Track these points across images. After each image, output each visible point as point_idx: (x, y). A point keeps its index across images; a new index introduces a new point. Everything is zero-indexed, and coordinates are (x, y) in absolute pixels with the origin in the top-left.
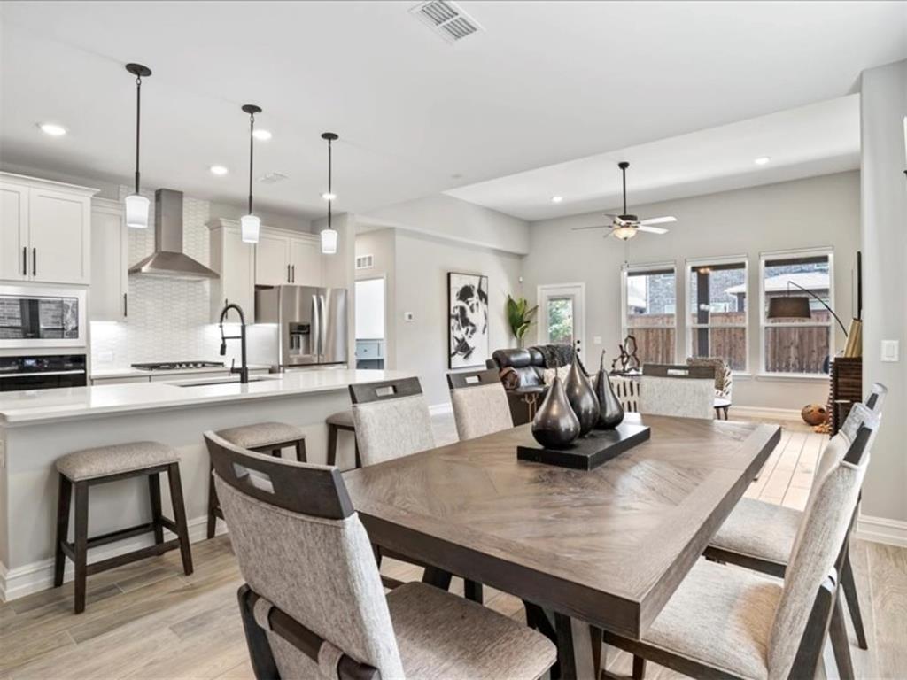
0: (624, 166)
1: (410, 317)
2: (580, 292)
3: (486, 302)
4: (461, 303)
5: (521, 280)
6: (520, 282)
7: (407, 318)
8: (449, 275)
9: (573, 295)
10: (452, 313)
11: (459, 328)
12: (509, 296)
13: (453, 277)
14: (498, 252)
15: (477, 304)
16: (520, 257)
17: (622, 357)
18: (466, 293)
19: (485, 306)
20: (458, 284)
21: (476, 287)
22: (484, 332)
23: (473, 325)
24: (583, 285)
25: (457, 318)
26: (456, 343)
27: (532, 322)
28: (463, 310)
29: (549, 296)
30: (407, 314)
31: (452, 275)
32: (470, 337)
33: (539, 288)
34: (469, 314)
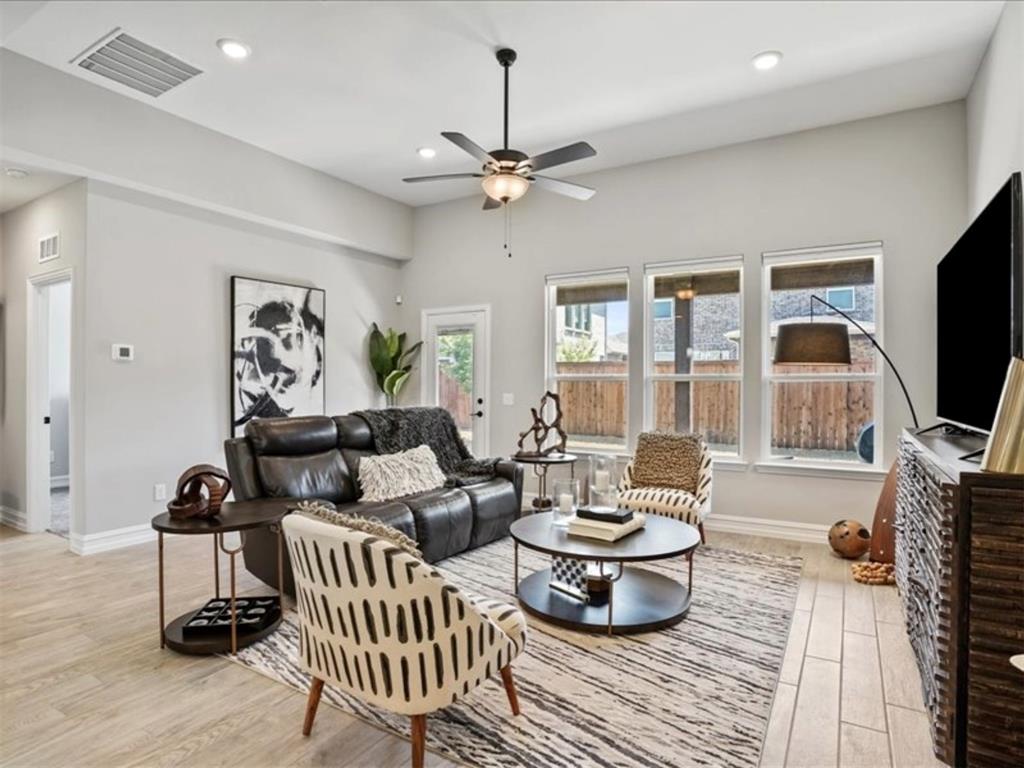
0: (506, 57)
1: (125, 352)
2: (483, 320)
3: (321, 331)
4: (262, 332)
5: (399, 300)
6: (399, 304)
7: (116, 354)
8: (233, 279)
9: (472, 325)
10: (238, 348)
11: (255, 376)
12: (375, 325)
13: (241, 287)
14: (351, 251)
15: (300, 335)
16: (399, 263)
17: (536, 429)
18: (272, 314)
19: (319, 338)
20: (251, 299)
21: (298, 304)
22: (314, 383)
23: (287, 371)
24: (488, 308)
25: (249, 357)
26: (248, 402)
27: (414, 367)
28: (264, 345)
29: (439, 327)
30: (116, 348)
31: (237, 280)
32: (282, 391)
33: (424, 313)
34: (279, 351)
